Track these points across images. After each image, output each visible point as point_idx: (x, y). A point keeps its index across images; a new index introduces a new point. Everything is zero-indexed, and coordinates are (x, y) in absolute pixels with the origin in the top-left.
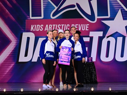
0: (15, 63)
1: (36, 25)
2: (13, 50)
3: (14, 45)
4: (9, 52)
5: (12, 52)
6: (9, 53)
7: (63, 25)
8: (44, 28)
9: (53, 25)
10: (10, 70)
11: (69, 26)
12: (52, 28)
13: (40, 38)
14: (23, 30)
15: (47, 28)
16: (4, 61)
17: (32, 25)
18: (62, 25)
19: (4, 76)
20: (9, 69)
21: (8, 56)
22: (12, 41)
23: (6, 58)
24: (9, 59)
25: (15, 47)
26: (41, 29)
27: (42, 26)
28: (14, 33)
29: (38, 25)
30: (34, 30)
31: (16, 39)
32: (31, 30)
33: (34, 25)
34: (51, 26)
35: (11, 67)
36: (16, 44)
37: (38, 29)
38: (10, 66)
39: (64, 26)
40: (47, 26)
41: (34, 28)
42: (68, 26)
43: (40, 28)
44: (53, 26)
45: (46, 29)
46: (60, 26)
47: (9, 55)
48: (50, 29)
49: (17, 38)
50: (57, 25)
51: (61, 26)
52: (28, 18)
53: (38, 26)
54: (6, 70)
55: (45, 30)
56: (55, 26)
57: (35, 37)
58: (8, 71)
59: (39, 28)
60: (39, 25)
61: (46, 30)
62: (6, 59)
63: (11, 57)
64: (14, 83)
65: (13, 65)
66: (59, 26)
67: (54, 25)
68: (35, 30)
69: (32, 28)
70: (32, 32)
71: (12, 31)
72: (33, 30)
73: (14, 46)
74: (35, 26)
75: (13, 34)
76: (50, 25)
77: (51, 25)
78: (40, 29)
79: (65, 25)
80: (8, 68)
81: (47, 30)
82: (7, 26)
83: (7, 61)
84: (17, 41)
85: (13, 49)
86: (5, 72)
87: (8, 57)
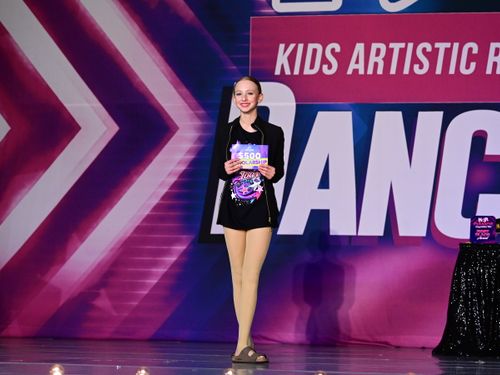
0: (193, 243)
1: (301, 47)
2: (184, 174)
3: (188, 145)
4: (162, 185)
5: (175, 185)
6: (164, 190)
7: (442, 46)
8: (344, 58)
9: (392, 45)
10: (165, 275)
11: (475, 51)
12: (388, 60)
13: (320, 113)
14: (234, 67)
15: (357, 62)
16: (138, 229)
17: (282, 47)
18: (437, 45)
19: (135, 303)
20: (162, 270)
21: (155, 201)
22: (177, 128)
23: (147, 212)
24: (162, 219)
25: (191, 157)
26: (330, 67)
27: (333, 50)
28: (188, 86)
29: (311, 47)
30: (292, 68)
31: (199, 117)
32: (278, 72)
33: (292, 46)
34: (378, 51)
35: (173, 259)
36: (200, 139)
37: (312, 67)
38: (167, 253)
39: (448, 52)
40: (360, 48)
41: (292, 59)
42: (470, 49)
43: (324, 60)
44: (390, 52)
45: (356, 66)
46: (429, 48)
47: (163, 198)
48: (376, 64)
49: (202, 112)
50: (411, 46)
51: (436, 51)
52: (262, 6)
53: (315, 51)
54: (147, 275)
55: (350, 72)
56: (403, 52)
57: (297, 106)
58: (154, 281)
59: (317, 58)
60: (319, 47)
61: (356, 71)
62: (148, 219)
63: (171, 208)
64: (183, 341)
65: (181, 248)
66: (424, 50)
67: (396, 47)
68: (296, 72)
69: (282, 59)
70: (282, 79)
71: (178, 76)
72: (288, 72)
73: (189, 151)
74: (295, 50)
75: (184, 90)
76: (374, 46)
77: (383, 47)
78: (325, 67)
79: (456, 45)
80: (155, 264)
81: (361, 72)
82: (152, 47)
83: (152, 230)
84: (204, 129)
85: (183, 168)
86: (143, 286)
87: (157, 208)
